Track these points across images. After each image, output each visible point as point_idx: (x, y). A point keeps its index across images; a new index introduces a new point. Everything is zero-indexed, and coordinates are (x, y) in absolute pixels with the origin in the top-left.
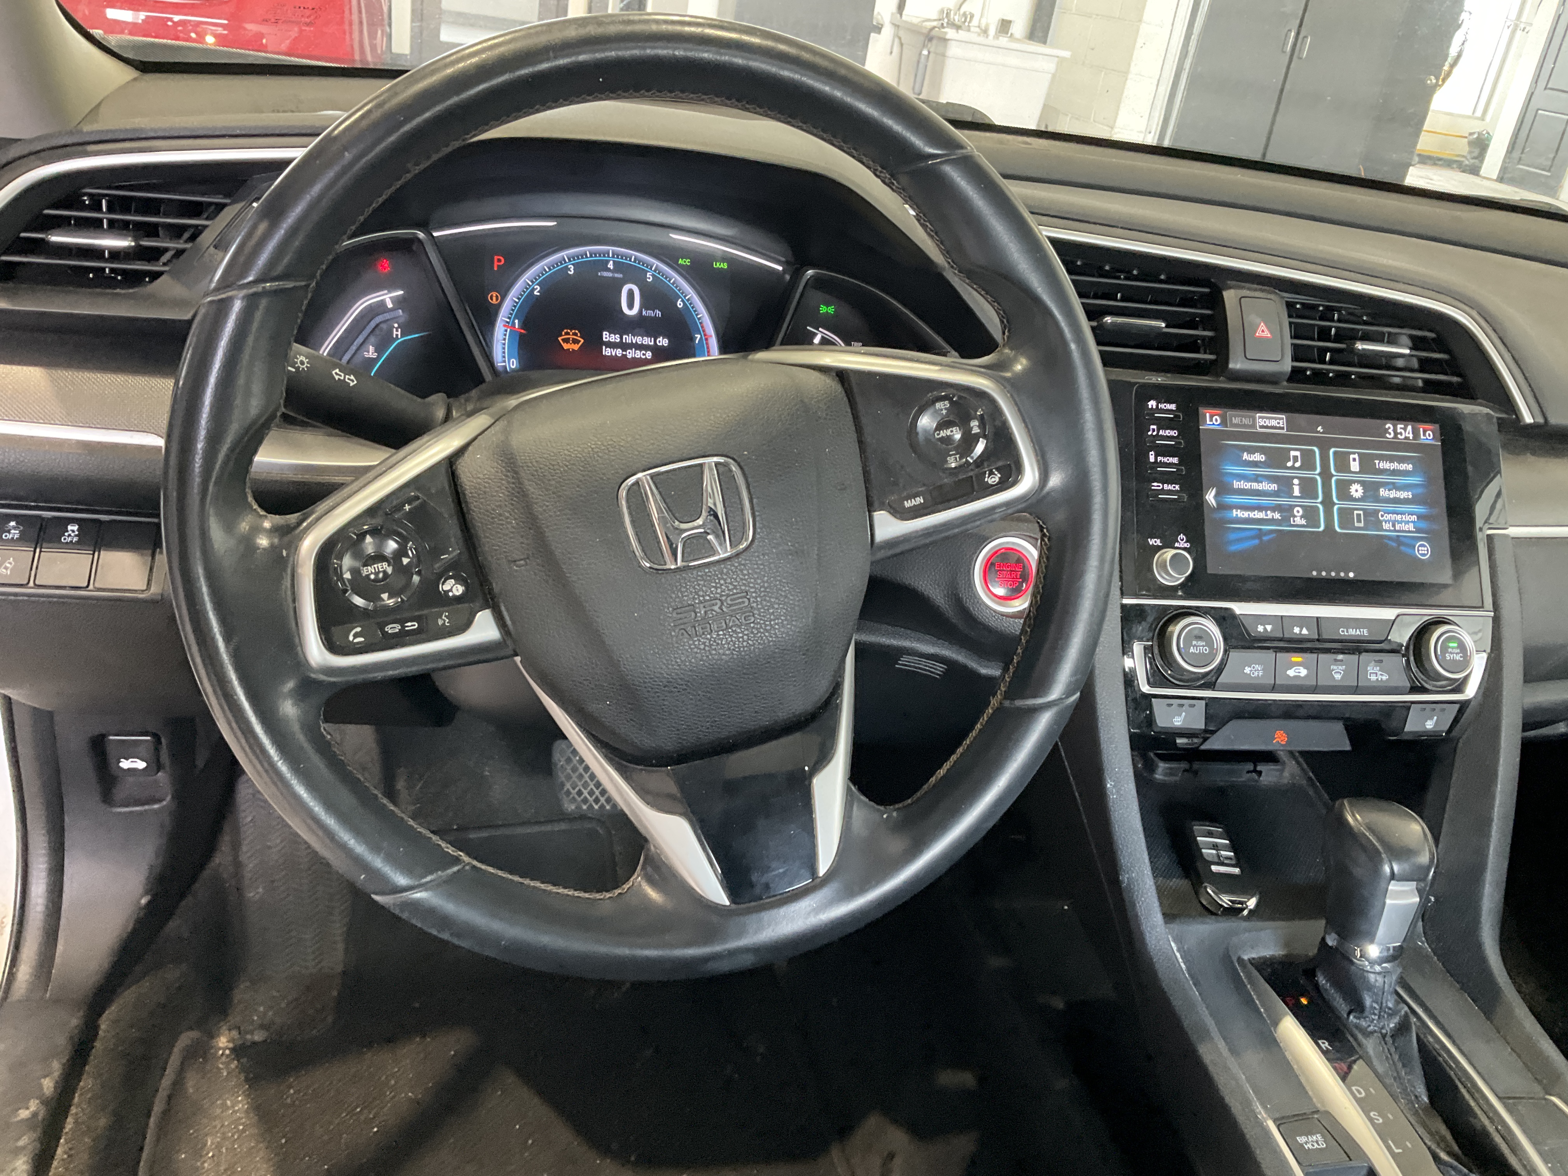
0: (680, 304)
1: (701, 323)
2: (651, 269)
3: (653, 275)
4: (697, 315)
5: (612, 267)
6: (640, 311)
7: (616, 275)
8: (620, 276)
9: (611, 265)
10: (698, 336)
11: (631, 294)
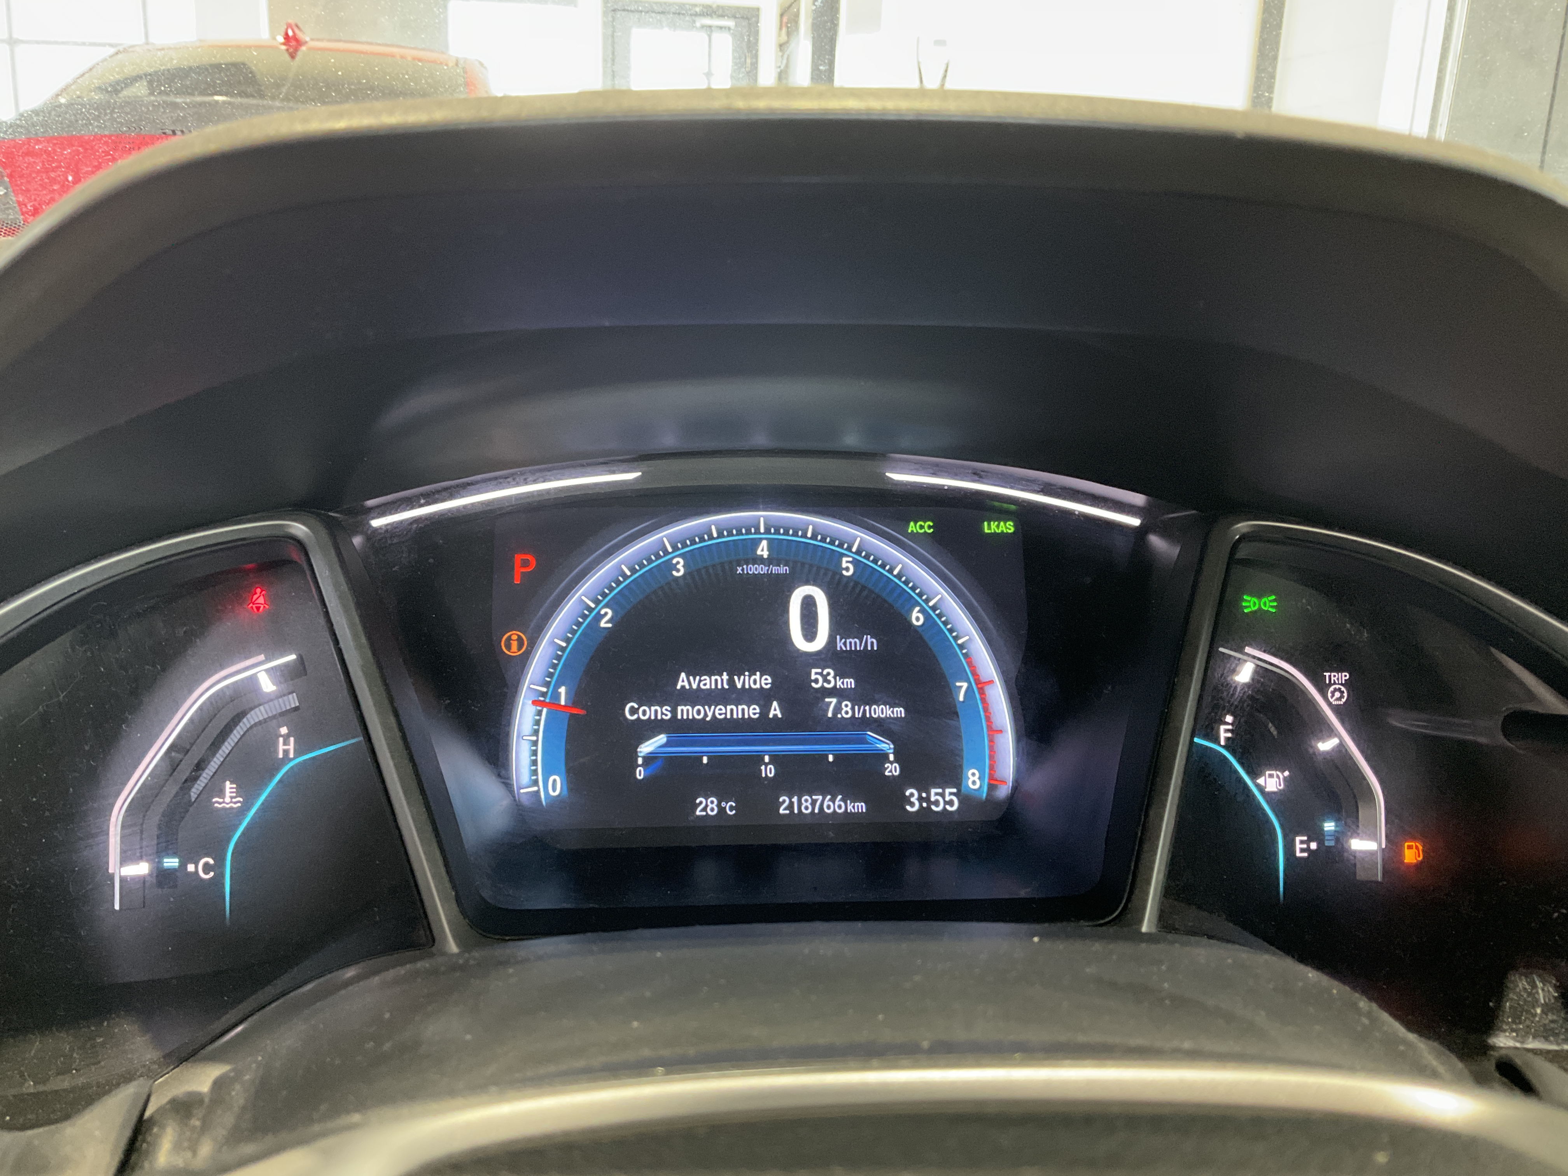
0: (917, 618)
1: (966, 656)
2: (849, 549)
3: (855, 563)
4: (956, 638)
5: (765, 554)
6: (832, 641)
7: (775, 569)
8: (783, 570)
9: (763, 550)
10: (965, 685)
11: (809, 606)
